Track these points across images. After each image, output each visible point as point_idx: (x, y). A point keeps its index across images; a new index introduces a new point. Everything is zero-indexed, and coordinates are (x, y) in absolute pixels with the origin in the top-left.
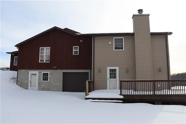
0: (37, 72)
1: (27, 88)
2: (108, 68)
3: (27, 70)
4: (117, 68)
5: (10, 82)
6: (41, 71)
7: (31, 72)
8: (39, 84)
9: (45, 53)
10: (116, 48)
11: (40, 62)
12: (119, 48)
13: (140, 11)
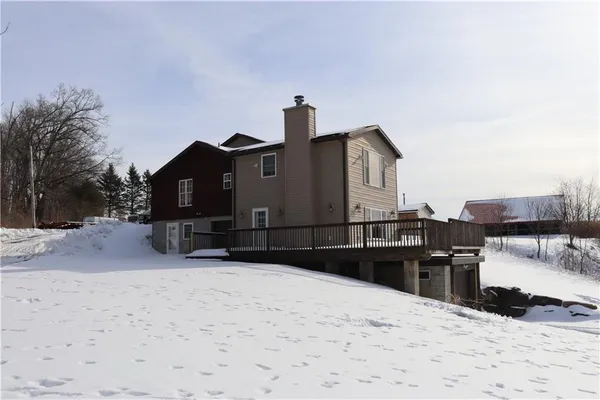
0: (176, 224)
1: (164, 253)
2: (254, 210)
3: (164, 222)
4: (266, 209)
5: (142, 244)
6: (182, 221)
7: (169, 225)
8: (180, 244)
9: (185, 191)
10: (265, 174)
11: (180, 206)
12: (270, 174)
13: (299, 99)
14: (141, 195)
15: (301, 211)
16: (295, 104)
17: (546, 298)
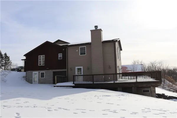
0: (37, 72)
2: (76, 68)
4: (82, 67)
7: (34, 72)
9: (42, 59)
10: (81, 54)
11: (39, 65)
12: (83, 54)
13: (96, 27)
14: (3, 61)
15: (97, 68)
16: (95, 29)
17: (173, 97)
